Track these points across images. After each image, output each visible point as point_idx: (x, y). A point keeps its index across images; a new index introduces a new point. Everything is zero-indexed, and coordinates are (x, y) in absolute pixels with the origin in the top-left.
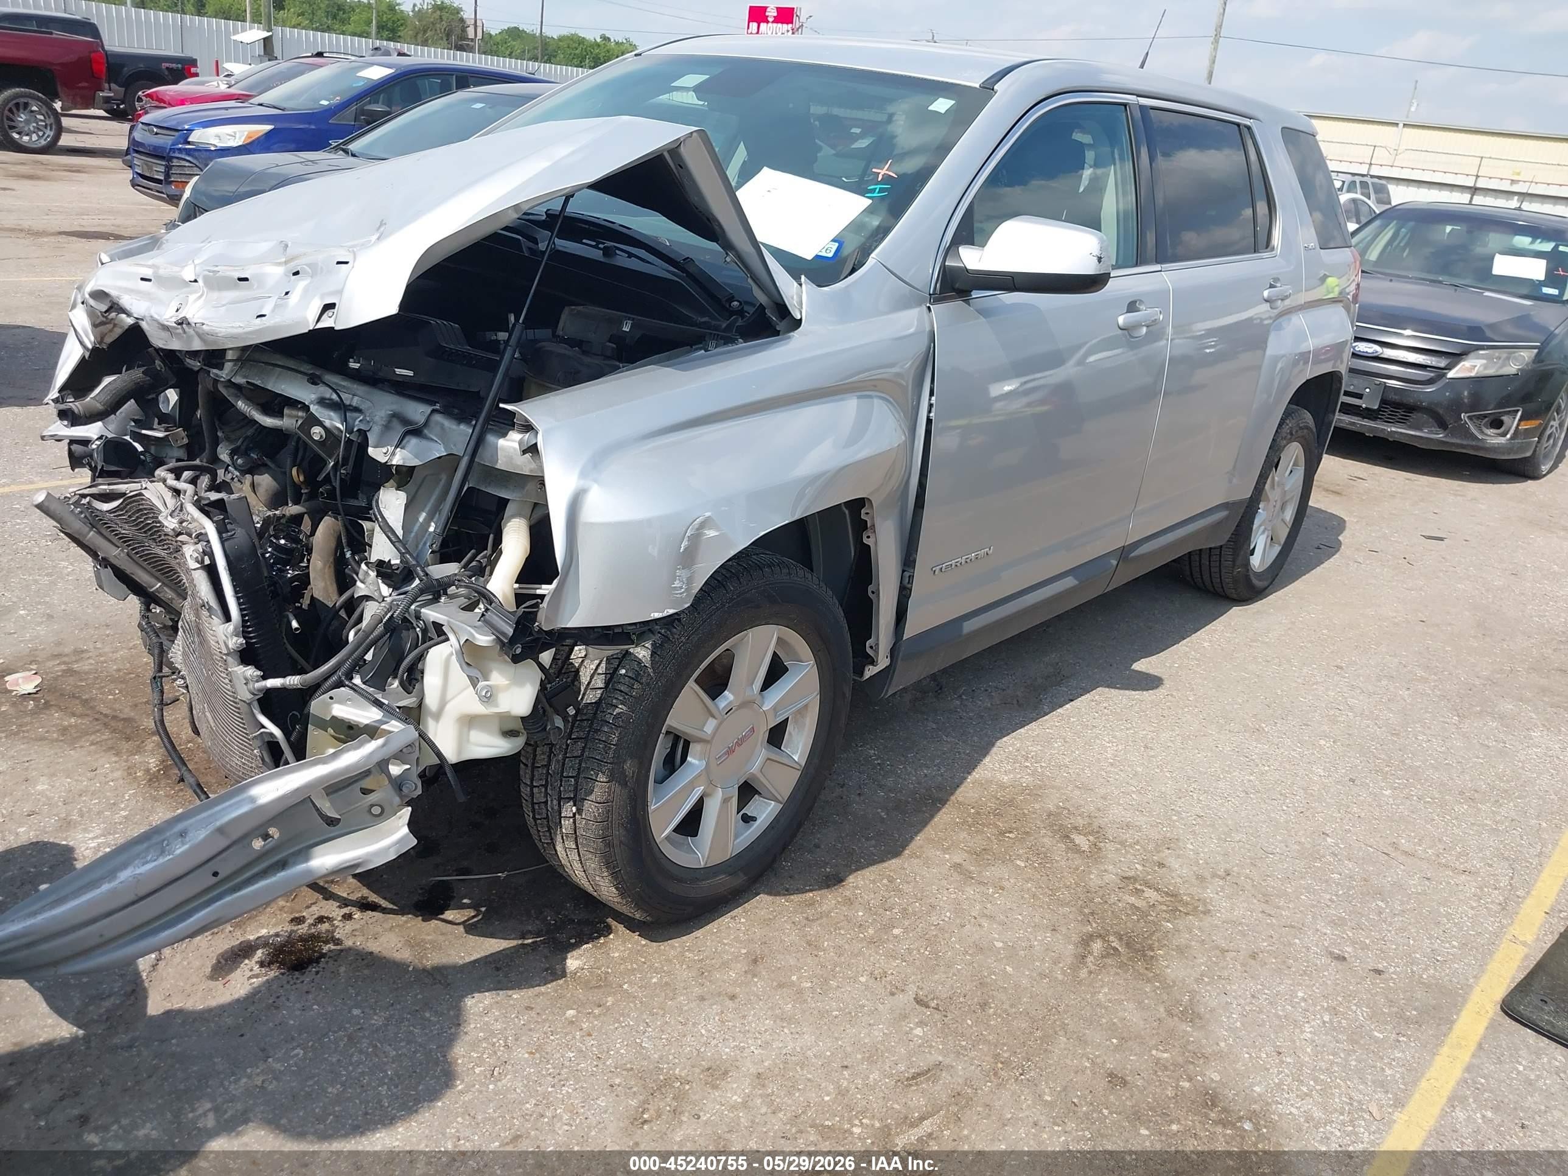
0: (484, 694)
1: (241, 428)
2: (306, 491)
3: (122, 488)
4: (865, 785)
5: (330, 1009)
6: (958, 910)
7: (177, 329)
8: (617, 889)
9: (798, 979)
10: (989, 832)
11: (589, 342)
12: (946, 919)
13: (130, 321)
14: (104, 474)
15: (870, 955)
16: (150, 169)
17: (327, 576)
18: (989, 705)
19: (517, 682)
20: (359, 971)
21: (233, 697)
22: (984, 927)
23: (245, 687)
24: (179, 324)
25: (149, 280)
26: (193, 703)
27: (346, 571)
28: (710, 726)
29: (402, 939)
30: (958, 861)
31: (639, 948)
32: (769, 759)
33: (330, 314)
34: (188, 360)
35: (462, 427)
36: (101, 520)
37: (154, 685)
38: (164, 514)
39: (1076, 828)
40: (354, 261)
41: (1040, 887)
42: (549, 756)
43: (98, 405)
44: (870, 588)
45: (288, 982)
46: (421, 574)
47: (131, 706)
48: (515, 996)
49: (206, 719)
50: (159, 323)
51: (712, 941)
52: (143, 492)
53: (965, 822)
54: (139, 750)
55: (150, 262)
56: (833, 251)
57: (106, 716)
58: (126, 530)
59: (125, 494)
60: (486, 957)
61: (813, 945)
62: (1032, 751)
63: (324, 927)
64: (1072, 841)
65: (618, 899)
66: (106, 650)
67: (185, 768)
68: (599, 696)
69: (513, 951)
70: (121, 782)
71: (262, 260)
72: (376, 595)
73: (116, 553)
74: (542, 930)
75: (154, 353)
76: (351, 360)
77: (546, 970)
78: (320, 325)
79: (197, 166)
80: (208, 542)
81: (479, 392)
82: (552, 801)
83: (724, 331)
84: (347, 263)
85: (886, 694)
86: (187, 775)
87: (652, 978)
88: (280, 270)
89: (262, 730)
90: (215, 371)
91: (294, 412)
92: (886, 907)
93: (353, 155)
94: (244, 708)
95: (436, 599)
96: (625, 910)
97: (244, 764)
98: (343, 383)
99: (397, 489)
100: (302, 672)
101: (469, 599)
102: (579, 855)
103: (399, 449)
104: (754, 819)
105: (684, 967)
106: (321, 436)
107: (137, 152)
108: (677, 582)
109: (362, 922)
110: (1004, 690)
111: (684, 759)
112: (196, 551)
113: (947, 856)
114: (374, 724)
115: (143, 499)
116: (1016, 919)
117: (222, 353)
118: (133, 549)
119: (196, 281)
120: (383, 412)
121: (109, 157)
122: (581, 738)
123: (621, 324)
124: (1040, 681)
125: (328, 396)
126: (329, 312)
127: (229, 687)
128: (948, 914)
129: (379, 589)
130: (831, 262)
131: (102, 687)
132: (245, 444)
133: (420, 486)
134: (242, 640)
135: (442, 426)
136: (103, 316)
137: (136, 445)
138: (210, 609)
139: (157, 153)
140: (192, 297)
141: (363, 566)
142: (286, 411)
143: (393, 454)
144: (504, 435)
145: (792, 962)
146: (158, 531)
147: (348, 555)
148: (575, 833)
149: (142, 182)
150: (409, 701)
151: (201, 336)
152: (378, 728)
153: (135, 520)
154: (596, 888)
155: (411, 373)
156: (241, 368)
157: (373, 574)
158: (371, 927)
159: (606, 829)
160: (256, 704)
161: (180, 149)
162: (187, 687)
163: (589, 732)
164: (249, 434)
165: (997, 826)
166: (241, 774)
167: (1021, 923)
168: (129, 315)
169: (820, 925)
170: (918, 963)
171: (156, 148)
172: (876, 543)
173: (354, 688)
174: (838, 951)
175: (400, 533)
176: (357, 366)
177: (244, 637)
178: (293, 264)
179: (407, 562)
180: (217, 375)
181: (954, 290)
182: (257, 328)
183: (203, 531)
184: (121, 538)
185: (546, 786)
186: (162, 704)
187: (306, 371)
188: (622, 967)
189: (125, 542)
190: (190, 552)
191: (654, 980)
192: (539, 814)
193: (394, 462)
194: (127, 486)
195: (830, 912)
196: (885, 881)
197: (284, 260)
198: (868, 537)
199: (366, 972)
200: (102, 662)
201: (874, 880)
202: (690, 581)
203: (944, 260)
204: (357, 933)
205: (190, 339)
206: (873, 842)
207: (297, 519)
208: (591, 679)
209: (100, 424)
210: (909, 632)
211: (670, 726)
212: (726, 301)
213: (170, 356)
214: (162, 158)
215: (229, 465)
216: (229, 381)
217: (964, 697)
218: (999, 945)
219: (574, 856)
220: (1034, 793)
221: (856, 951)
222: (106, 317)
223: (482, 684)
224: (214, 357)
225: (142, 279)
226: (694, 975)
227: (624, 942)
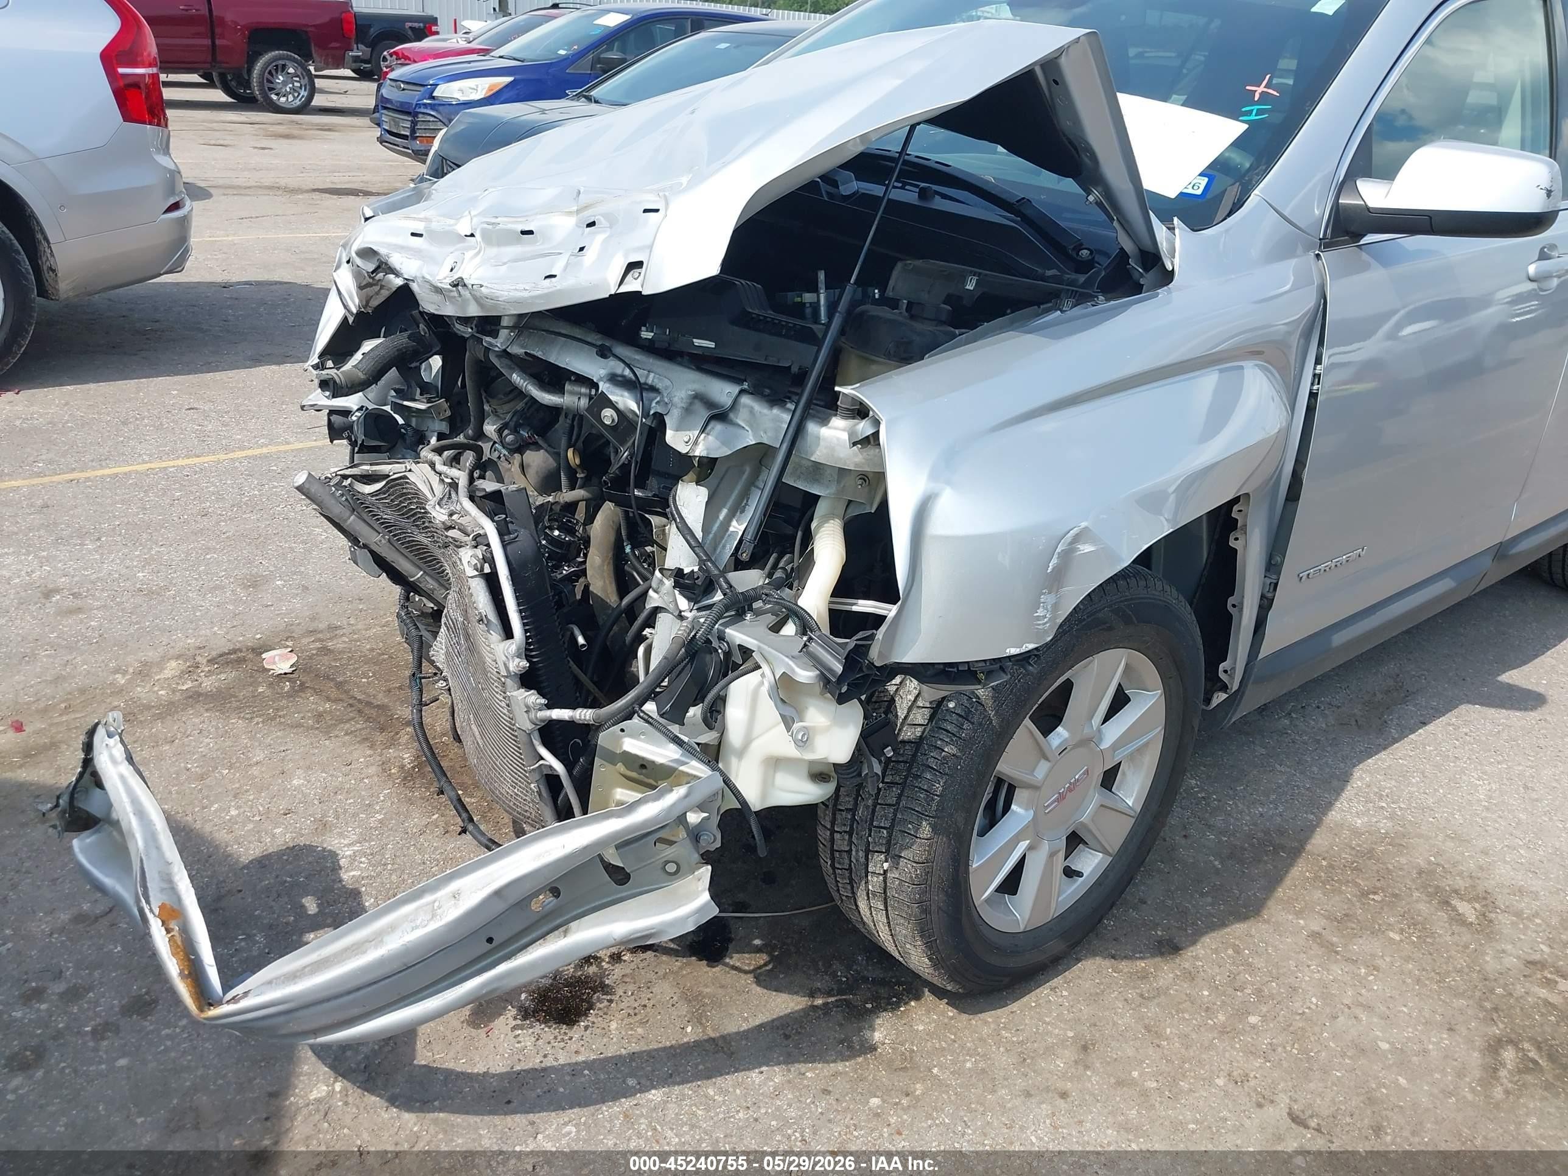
0: (800, 738)
1: (509, 402)
2: (582, 475)
3: (385, 469)
4: (1191, 824)
5: (602, 1077)
6: (1326, 996)
7: (452, 291)
8: (930, 959)
9: (1140, 1075)
10: (1349, 892)
11: (919, 303)
12: (1313, 1007)
13: (399, 282)
14: (364, 449)
15: (1225, 1050)
16: (397, 125)
17: (605, 574)
18: (1324, 726)
19: (837, 721)
20: (632, 1029)
21: (510, 723)
22: (1360, 1021)
23: (525, 715)
24: (456, 286)
25: (421, 235)
26: (456, 709)
27: (626, 567)
28: (1042, 769)
29: (677, 990)
30: (1316, 928)
31: (946, 1020)
32: (1102, 806)
33: (636, 275)
34: (457, 326)
35: (776, 411)
36: (362, 503)
37: (413, 684)
38: (432, 503)
39: (1456, 892)
40: (666, 210)
41: (1424, 970)
42: (856, 800)
43: (360, 374)
44: (1231, 601)
45: (556, 1038)
46: (725, 586)
47: (385, 692)
48: (809, 1075)
49: (471, 733)
50: (431, 285)
51: (1031, 1018)
52: (408, 474)
53: (1317, 877)
54: (392, 743)
55: (422, 216)
56: (1202, 187)
57: (360, 701)
58: (389, 515)
59: (389, 476)
60: (773, 1021)
61: (1152, 1031)
62: (1386, 788)
63: (592, 970)
64: (1454, 909)
65: (931, 971)
66: (359, 627)
67: (444, 779)
68: (919, 734)
69: (802, 1014)
70: (376, 779)
71: (549, 209)
72: (671, 607)
73: (377, 540)
74: (833, 989)
75: (418, 316)
76: (643, 328)
77: (842, 1042)
78: (624, 289)
79: (440, 121)
80: (488, 545)
81: (790, 367)
82: (857, 851)
83: (1083, 286)
84: (657, 211)
85: (1229, 722)
86: (446, 787)
87: (965, 1061)
88: (571, 221)
89: (541, 762)
90: (488, 339)
91: (577, 389)
92: (1237, 985)
93: (596, 102)
94: (522, 738)
95: (740, 615)
96: (936, 981)
97: (517, 795)
98: (637, 357)
99: (698, 483)
100: (594, 704)
101: (777, 615)
102: (888, 917)
103: (703, 436)
104: (1079, 874)
105: (1002, 1049)
106: (613, 420)
107: (385, 108)
108: (1041, 609)
109: (633, 966)
110: (1339, 707)
111: (1007, 808)
112: (475, 556)
113: (1302, 922)
114: (671, 764)
115: (407, 483)
116: (1400, 1012)
117: (498, 318)
118: (394, 536)
119: (472, 235)
120: (683, 392)
121: (357, 116)
122: (898, 784)
123: (964, 283)
124: (1379, 696)
125: (619, 371)
126: (635, 272)
127: (505, 711)
128: (1314, 1000)
129: (675, 600)
130: (1200, 200)
131: (356, 669)
132: (515, 419)
133: (722, 479)
134: (525, 664)
135: (751, 411)
136: (370, 277)
137: (397, 417)
138: (488, 624)
139: (405, 110)
140: (469, 254)
141: (657, 573)
142: (568, 387)
143: (696, 443)
144: (824, 421)
145: (1130, 1052)
146: (422, 517)
147: (628, 549)
148: (885, 892)
149: (390, 138)
150: (708, 737)
151: (478, 300)
152: (675, 770)
153: (398, 505)
154: (904, 954)
155: (712, 345)
156: (518, 336)
157: (669, 583)
158: (643, 972)
159: (923, 893)
160: (536, 734)
161: (425, 105)
162: (449, 690)
163: (906, 777)
164: (519, 408)
165: (1357, 885)
166: (511, 804)
167: (1407, 1018)
168: (397, 274)
169: (1158, 1005)
170: (1285, 1064)
171: (402, 104)
172: (1245, 547)
173: (648, 720)
174: (1184, 1042)
175: (699, 535)
176: (650, 335)
177: (528, 661)
178: (586, 213)
179: (707, 571)
180: (491, 344)
181: (1347, 233)
182: (546, 291)
183: (481, 532)
184: (382, 523)
185: (851, 835)
186: (421, 704)
187: (594, 342)
188: (929, 1044)
189: (386, 527)
190: (468, 558)
191: (968, 1065)
192: (839, 863)
193: (698, 452)
194: (390, 467)
195: (1168, 989)
196: (1230, 952)
197: (575, 208)
198: (1236, 539)
199: (640, 1030)
200: (356, 641)
201: (1216, 949)
202: (1056, 607)
203: (1338, 197)
204: (628, 980)
205: (465, 303)
206: (1209, 900)
207: (571, 507)
208: (908, 713)
209: (361, 394)
210: (1265, 651)
211: (999, 772)
212: (1073, 249)
213: (438, 322)
214: (408, 113)
215: (495, 443)
216: (505, 351)
217: (1294, 716)
218: (1385, 1046)
219: (881, 918)
220: (1398, 842)
221: (1206, 1043)
222: (373, 278)
223: (796, 726)
224: (489, 324)
225: (413, 234)
226: (1015, 1061)
227: (928, 1012)
